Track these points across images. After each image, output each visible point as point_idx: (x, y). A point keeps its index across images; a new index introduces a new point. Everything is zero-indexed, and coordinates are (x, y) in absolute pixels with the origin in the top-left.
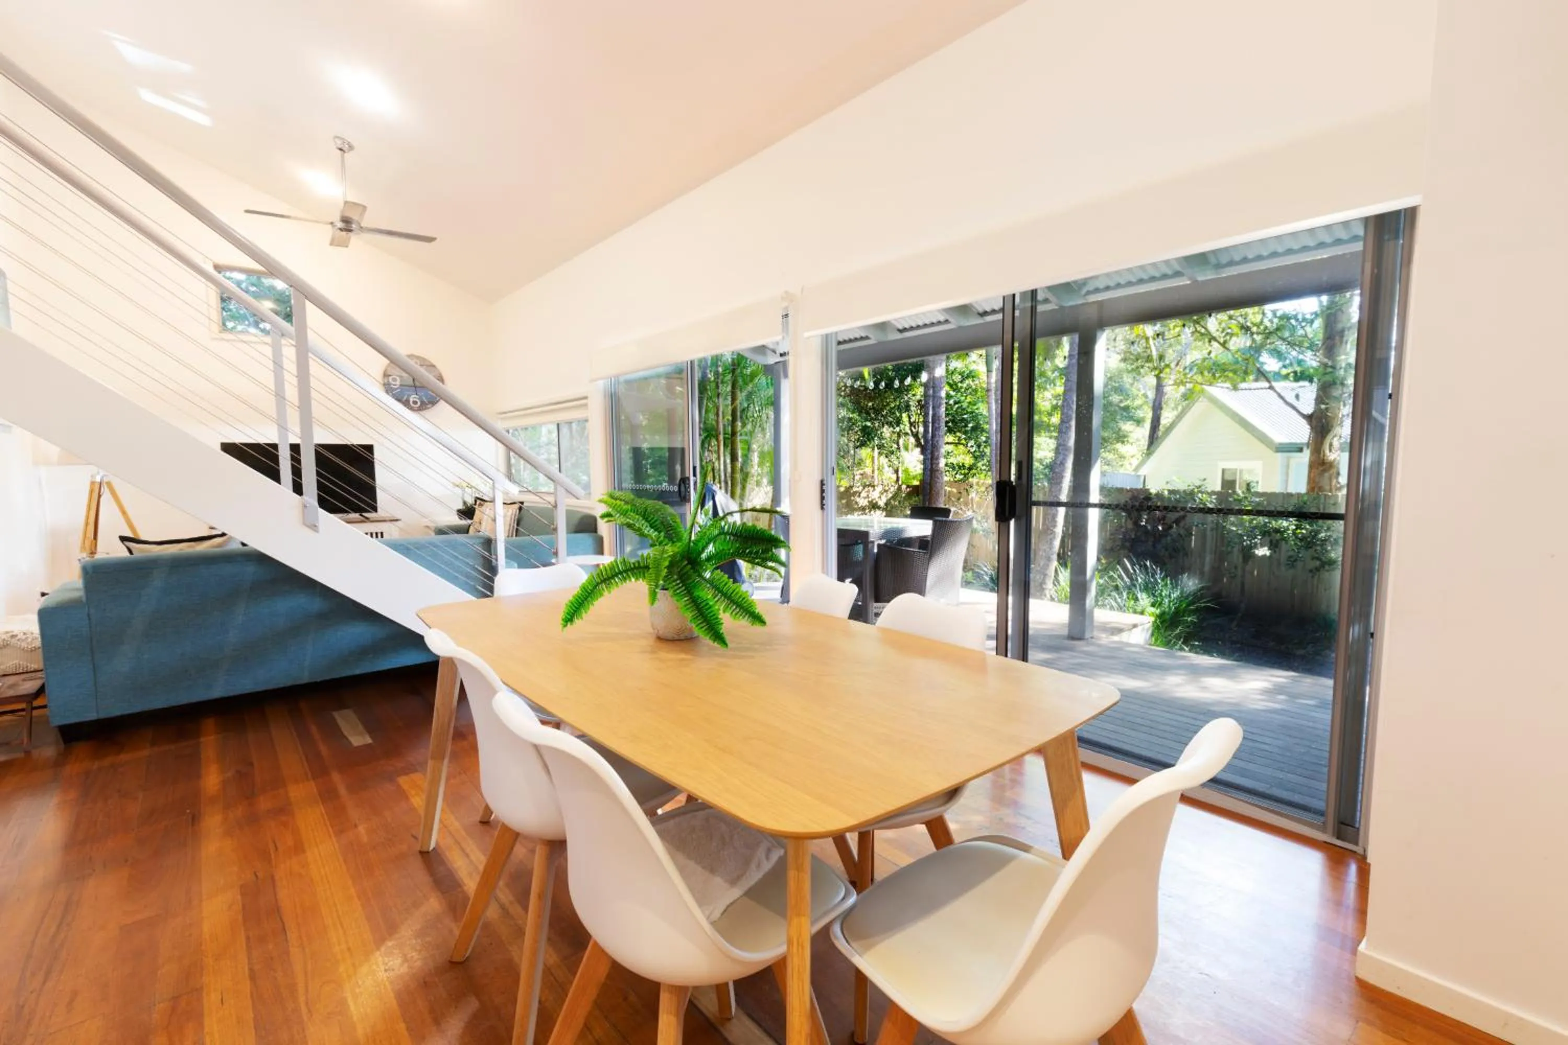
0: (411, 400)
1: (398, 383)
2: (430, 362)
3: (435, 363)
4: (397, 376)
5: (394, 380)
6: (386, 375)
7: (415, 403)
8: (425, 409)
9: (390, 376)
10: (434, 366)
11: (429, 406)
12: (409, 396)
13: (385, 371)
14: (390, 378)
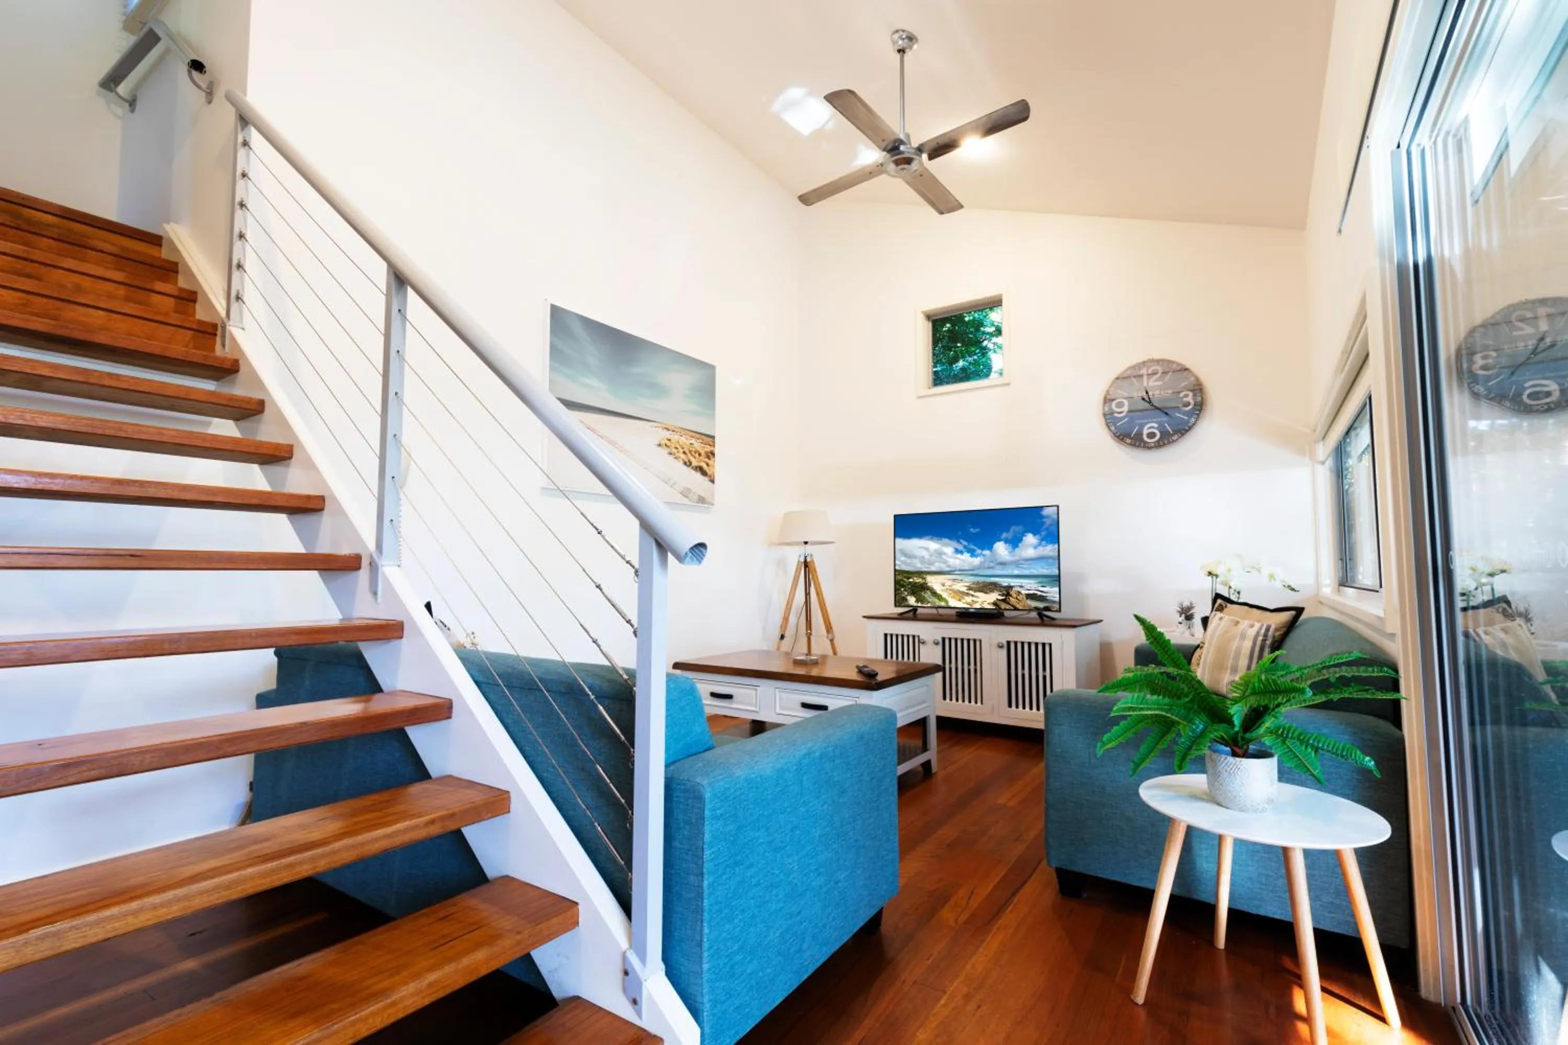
0: (1146, 431)
1: (1125, 409)
2: (1179, 364)
3: (1188, 365)
4: (1125, 398)
5: (1120, 405)
6: (1107, 400)
7: (1152, 435)
8: (1169, 443)
9: (1113, 400)
10: (1186, 369)
11: (1175, 437)
12: (1142, 426)
13: (1108, 393)
14: (1114, 404)
